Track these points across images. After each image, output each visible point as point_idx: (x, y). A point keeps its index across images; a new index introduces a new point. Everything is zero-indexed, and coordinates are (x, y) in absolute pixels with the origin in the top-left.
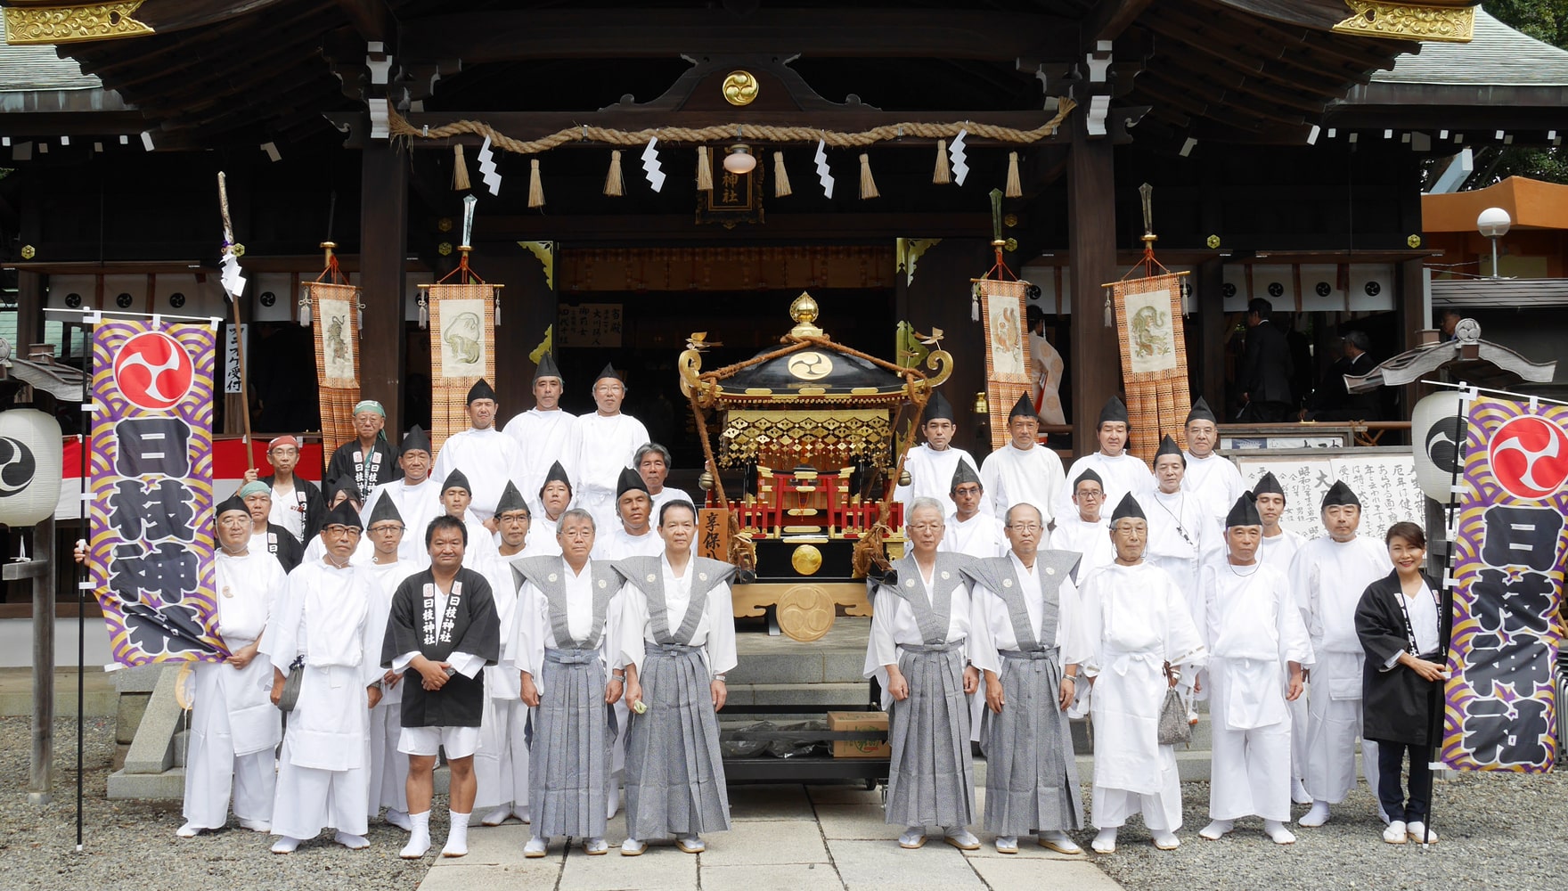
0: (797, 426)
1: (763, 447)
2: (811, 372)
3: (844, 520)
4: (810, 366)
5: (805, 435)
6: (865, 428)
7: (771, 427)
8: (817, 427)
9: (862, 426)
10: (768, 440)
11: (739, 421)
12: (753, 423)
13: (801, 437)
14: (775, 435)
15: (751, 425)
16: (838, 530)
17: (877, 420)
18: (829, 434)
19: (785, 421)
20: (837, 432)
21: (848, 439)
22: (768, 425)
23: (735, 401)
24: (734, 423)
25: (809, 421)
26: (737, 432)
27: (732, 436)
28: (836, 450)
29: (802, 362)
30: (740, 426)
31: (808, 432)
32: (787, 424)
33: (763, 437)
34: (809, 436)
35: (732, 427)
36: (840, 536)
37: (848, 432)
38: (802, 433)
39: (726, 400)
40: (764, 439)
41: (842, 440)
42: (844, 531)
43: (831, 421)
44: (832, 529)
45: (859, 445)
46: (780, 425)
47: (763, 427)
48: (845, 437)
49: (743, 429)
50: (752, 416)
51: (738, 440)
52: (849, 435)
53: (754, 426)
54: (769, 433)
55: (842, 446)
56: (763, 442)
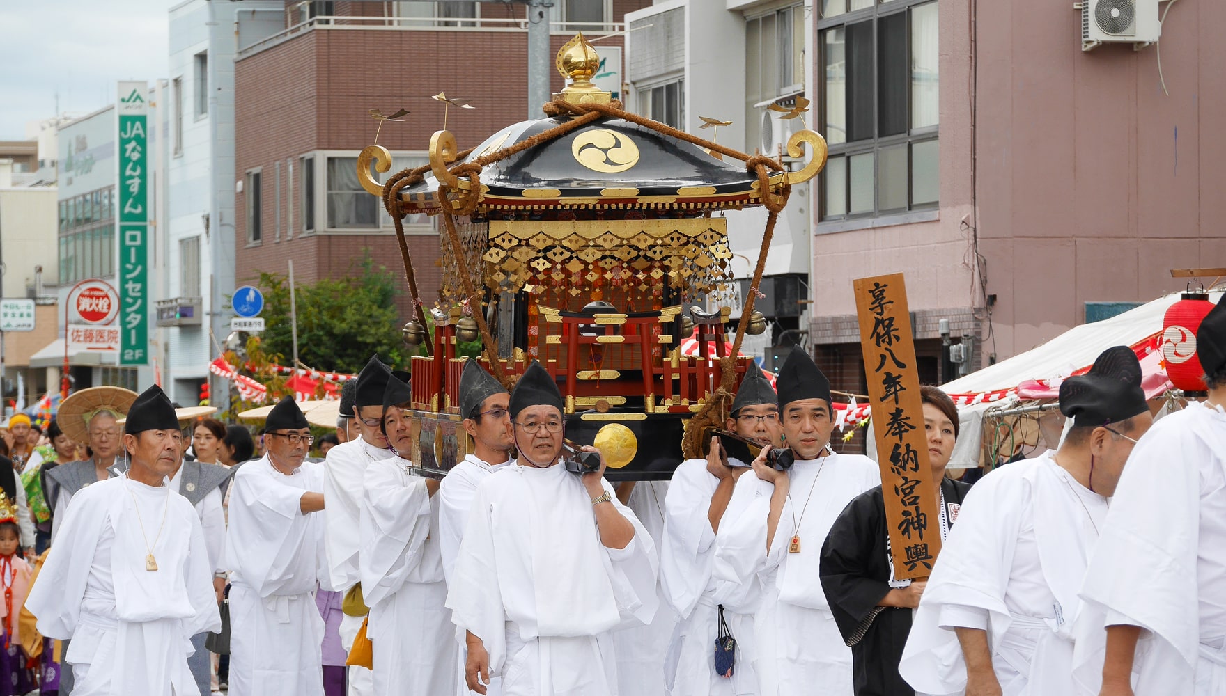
0: (592, 243)
1: (541, 277)
2: (608, 161)
3: (668, 387)
4: (605, 151)
5: (604, 257)
6: (691, 246)
7: (553, 247)
8: (621, 246)
9: (687, 243)
10: (548, 265)
11: (506, 237)
12: (527, 240)
13: (598, 260)
14: (558, 259)
15: (523, 243)
16: (657, 402)
17: (709, 234)
18: (638, 256)
19: (573, 237)
20: (650, 254)
21: (666, 263)
22: (549, 242)
23: (506, 207)
24: (498, 241)
25: (608, 236)
26: (503, 254)
27: (496, 260)
28: (648, 281)
29: (591, 145)
30: (506, 245)
31: (607, 253)
32: (577, 242)
33: (541, 261)
34: (608, 260)
35: (496, 246)
36: (661, 410)
37: (666, 253)
38: (599, 255)
39: (492, 206)
40: (541, 265)
41: (657, 264)
42: (669, 403)
43: (643, 236)
44: (650, 400)
45: (682, 272)
46: (565, 243)
47: (541, 246)
48: (662, 260)
49: (512, 249)
50: (526, 229)
51: (504, 266)
52: (667, 257)
53: (528, 245)
54: (550, 255)
55: (657, 274)
56: (541, 268)
